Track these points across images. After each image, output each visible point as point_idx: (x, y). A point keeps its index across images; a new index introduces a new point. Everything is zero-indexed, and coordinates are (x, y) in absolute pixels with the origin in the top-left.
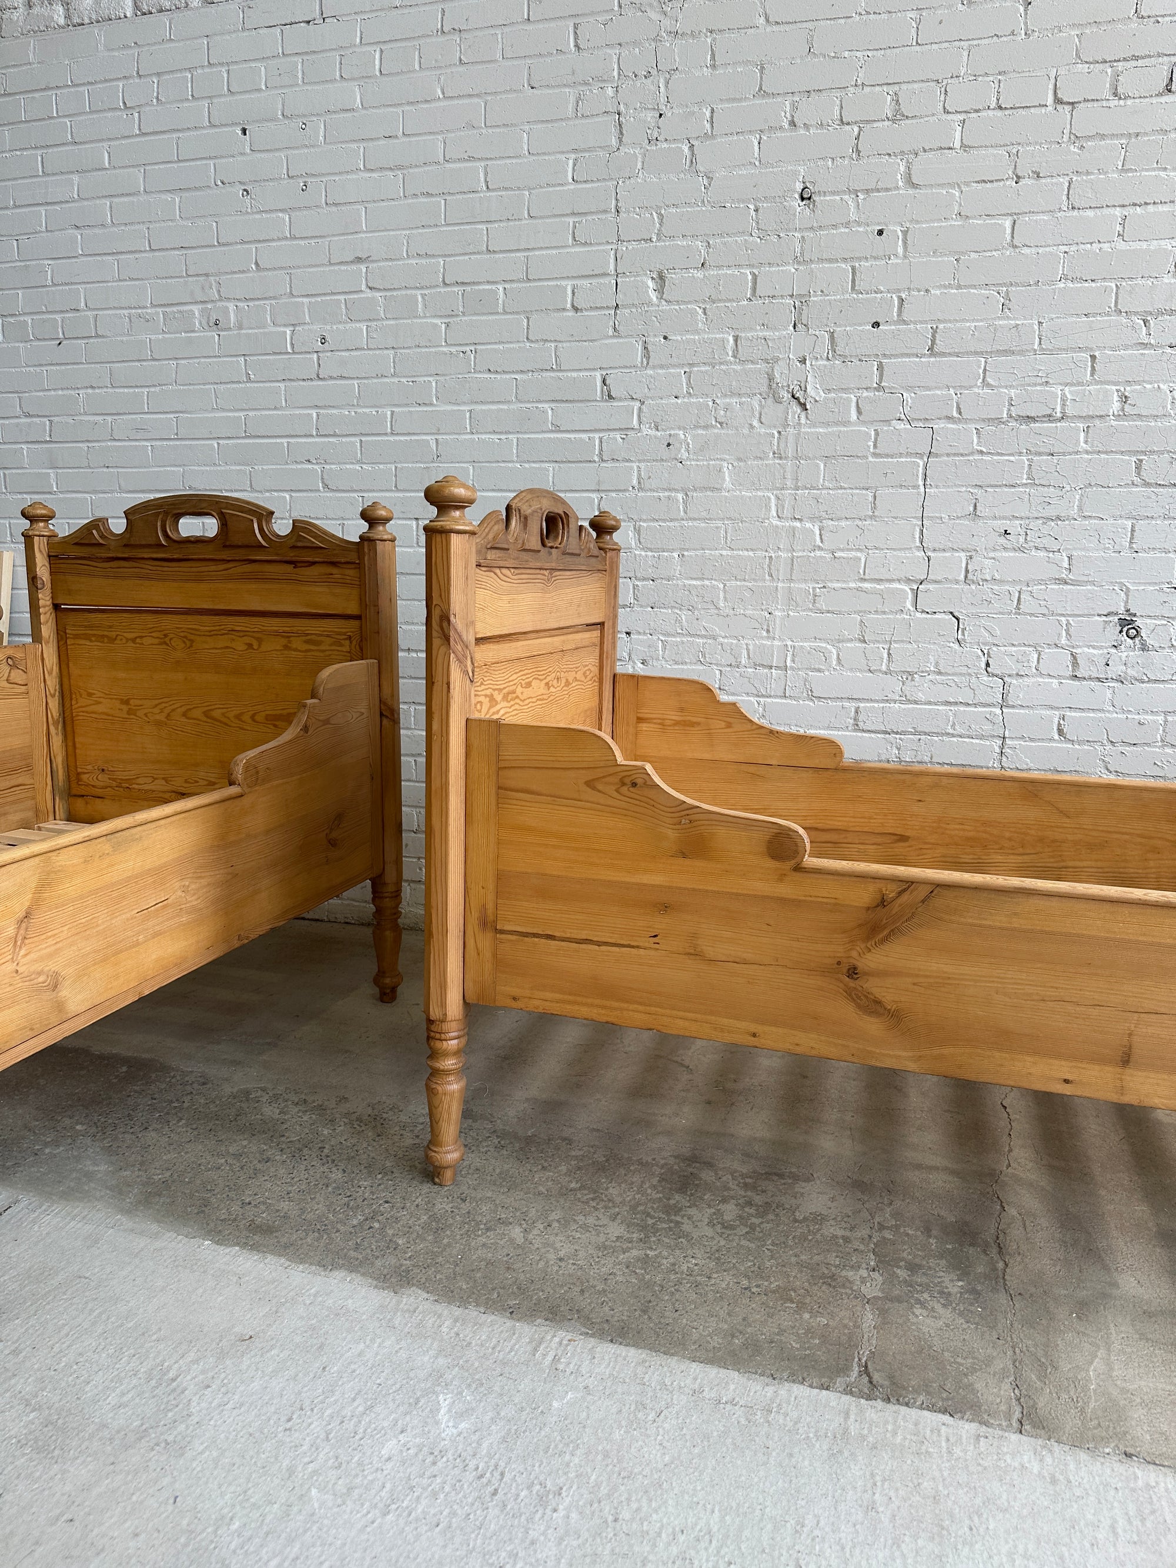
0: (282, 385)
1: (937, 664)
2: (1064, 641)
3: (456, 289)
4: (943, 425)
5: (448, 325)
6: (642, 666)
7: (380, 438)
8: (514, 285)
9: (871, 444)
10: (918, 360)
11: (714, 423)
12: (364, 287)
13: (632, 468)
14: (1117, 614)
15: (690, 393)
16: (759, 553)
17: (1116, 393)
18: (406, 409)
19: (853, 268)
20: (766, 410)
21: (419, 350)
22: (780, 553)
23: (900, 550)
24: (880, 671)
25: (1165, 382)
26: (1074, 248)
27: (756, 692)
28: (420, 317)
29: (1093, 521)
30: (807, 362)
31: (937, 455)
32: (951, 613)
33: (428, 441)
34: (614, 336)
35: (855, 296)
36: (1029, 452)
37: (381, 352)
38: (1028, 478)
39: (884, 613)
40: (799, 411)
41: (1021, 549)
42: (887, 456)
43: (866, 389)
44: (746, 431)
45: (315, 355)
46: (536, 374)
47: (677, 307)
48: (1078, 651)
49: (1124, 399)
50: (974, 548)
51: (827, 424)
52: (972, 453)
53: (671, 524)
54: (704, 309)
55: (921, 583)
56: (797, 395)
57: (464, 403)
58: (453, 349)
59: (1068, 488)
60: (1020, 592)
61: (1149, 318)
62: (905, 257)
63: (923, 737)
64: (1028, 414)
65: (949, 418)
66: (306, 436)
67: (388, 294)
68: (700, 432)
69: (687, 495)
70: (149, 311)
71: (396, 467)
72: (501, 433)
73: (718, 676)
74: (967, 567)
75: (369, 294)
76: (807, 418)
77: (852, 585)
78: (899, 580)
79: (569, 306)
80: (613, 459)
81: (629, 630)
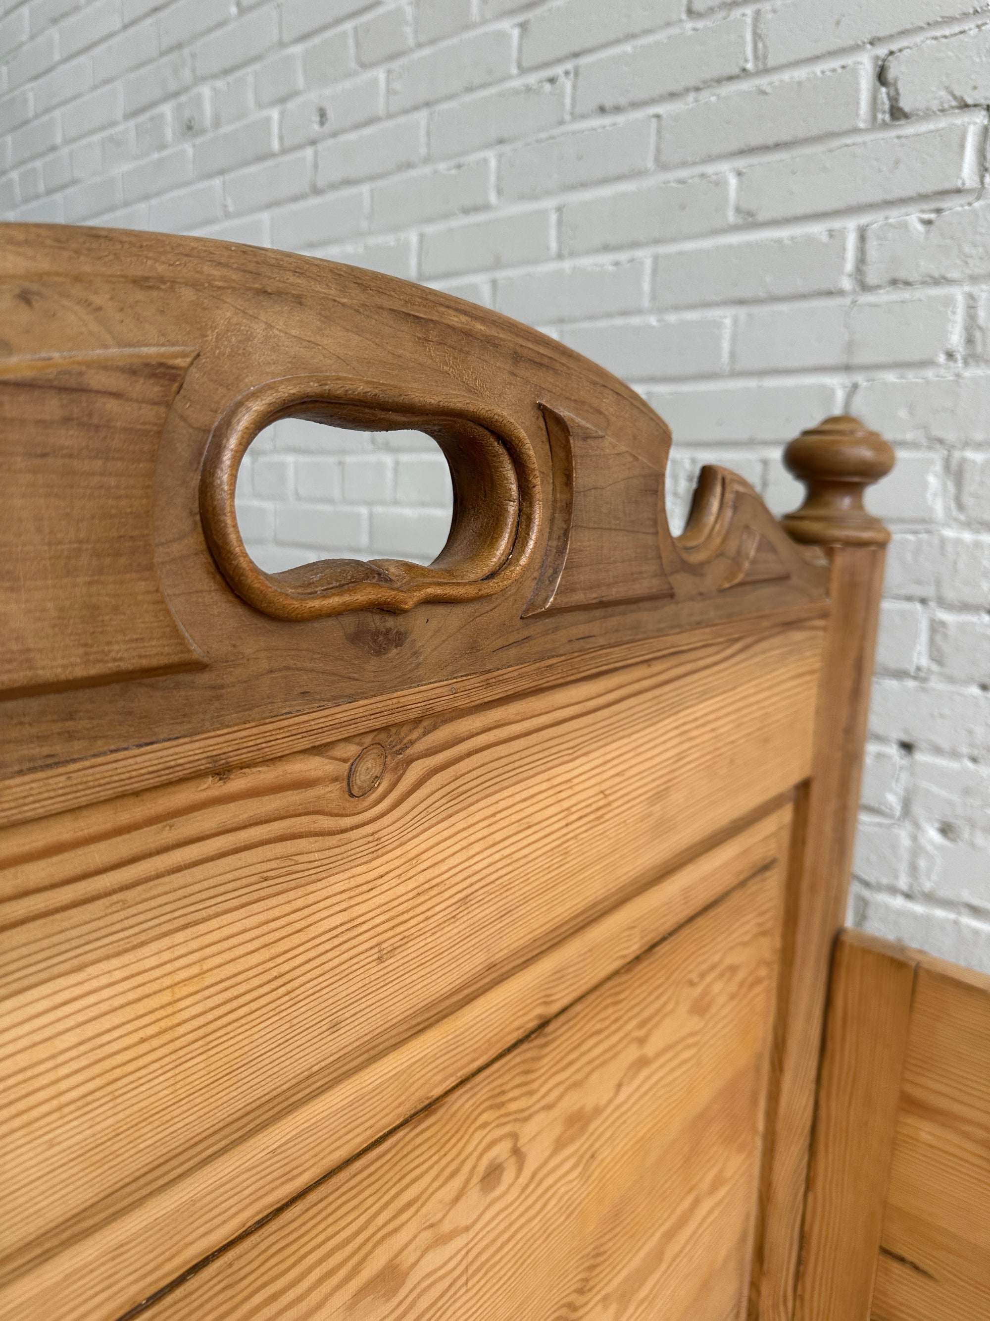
5: (524, 27)
6: (939, 838)
13: (949, 301)
18: (445, 225)
21: (470, 97)
28: (474, 26)
37: (407, 117)
45: (310, 150)
46: (704, 96)
57: (548, 193)
58: (532, 79)
70: (121, 127)
72: (619, 248)
80: (894, 282)
81: (905, 738)
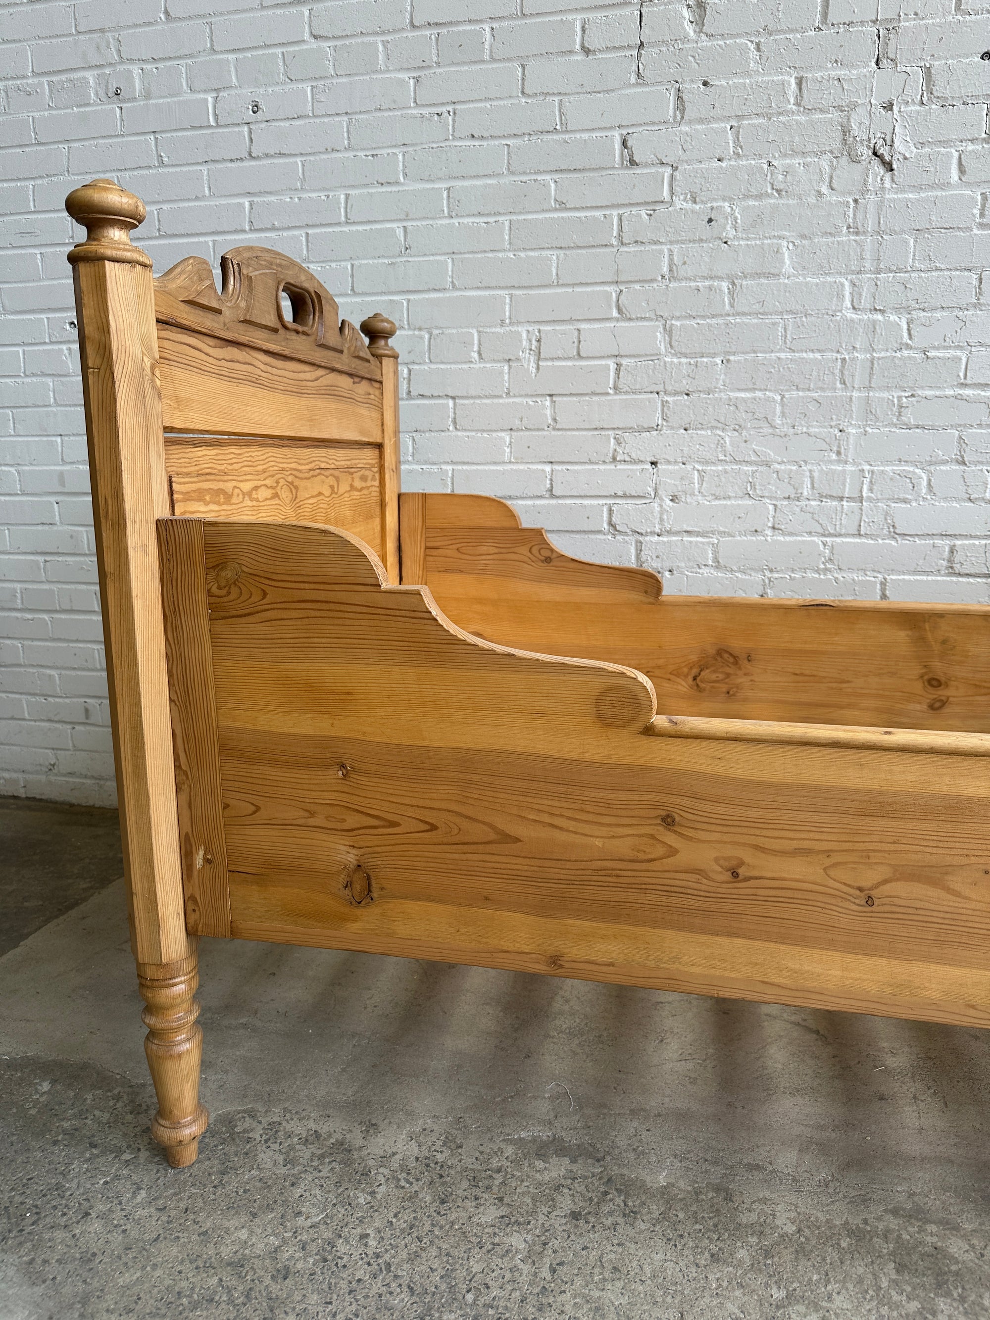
0: (204, 169)
3: (428, 33)
5: (417, 80)
6: (671, 504)
7: (330, 230)
8: (505, 24)
9: (976, 211)
11: (769, 191)
12: (306, 36)
13: (661, 252)
15: (738, 154)
16: (829, 355)
18: (365, 191)
20: (838, 172)
21: (379, 114)
22: (856, 354)
27: (821, 531)
28: (381, 72)
30: (894, 107)
33: (393, 229)
34: (637, 84)
35: (960, 18)
37: (330, 119)
40: (882, 172)
43: (972, 141)
44: (812, 200)
45: (246, 128)
46: (534, 138)
47: (721, 43)
51: (919, 188)
53: (714, 321)
54: (758, 44)
56: (880, 152)
57: (440, 179)
58: (425, 111)
66: (236, 232)
67: (339, 43)
68: (751, 203)
69: (733, 284)
70: (30, 81)
71: (352, 266)
72: (489, 215)
73: (772, 512)
75: (314, 44)
76: (893, 180)
77: (949, 392)
79: (578, 47)
80: (636, 242)
81: (654, 460)
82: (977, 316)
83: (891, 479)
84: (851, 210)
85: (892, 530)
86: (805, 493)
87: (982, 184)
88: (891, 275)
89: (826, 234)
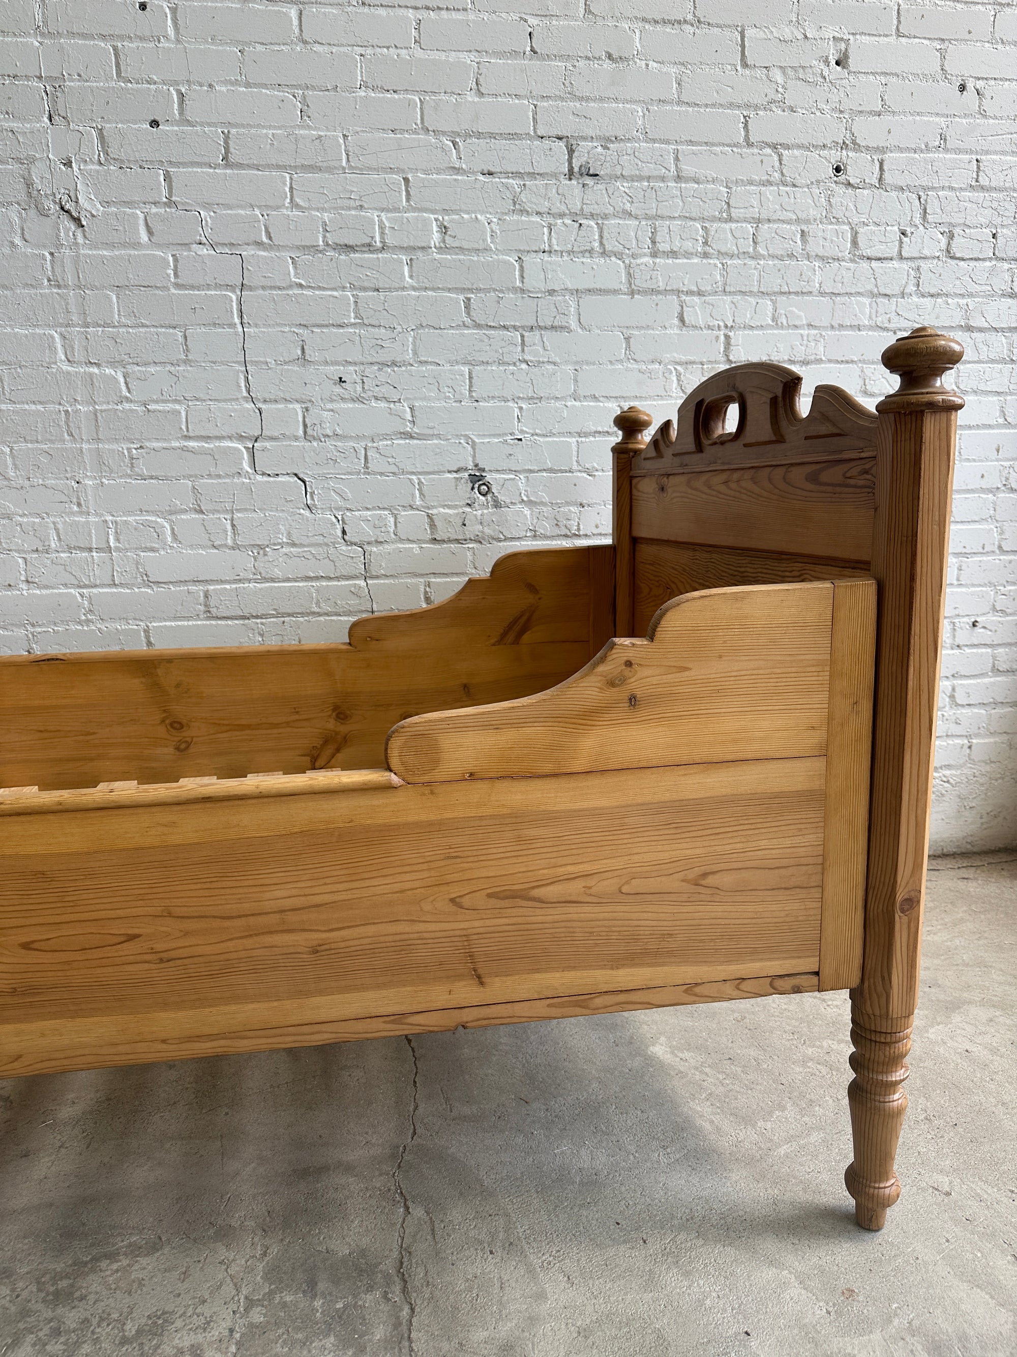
1: (289, 535)
2: (418, 502)
4: (253, 252)
9: (171, 272)
10: (212, 170)
14: (466, 469)
16: (51, 407)
17: (434, 222)
19: (115, 49)
20: (28, 224)
22: (79, 407)
23: (225, 401)
24: (226, 546)
25: (482, 213)
26: (370, 51)
27: (76, 582)
29: (430, 367)
30: (74, 165)
31: (251, 288)
32: (296, 475)
35: (123, 84)
36: (353, 287)
38: (356, 317)
39: (219, 476)
40: (73, 228)
41: (358, 400)
42: (193, 287)
43: (155, 203)
44: (6, 251)
48: (434, 511)
49: (444, 229)
50: (309, 398)
51: (111, 246)
52: (290, 287)
55: (256, 441)
56: (67, 207)
59: (399, 329)
60: (365, 449)
61: (458, 140)
62: (178, 41)
63: (287, 619)
64: (346, 242)
65: (259, 244)
73: (22, 565)
74: (304, 421)
76: (85, 237)
77: (175, 444)
78: (230, 438)
82: (188, 371)
83: (136, 529)
84: (48, 263)
85: (145, 578)
86: (53, 545)
87: (171, 246)
88: (100, 329)
89: (26, 285)
